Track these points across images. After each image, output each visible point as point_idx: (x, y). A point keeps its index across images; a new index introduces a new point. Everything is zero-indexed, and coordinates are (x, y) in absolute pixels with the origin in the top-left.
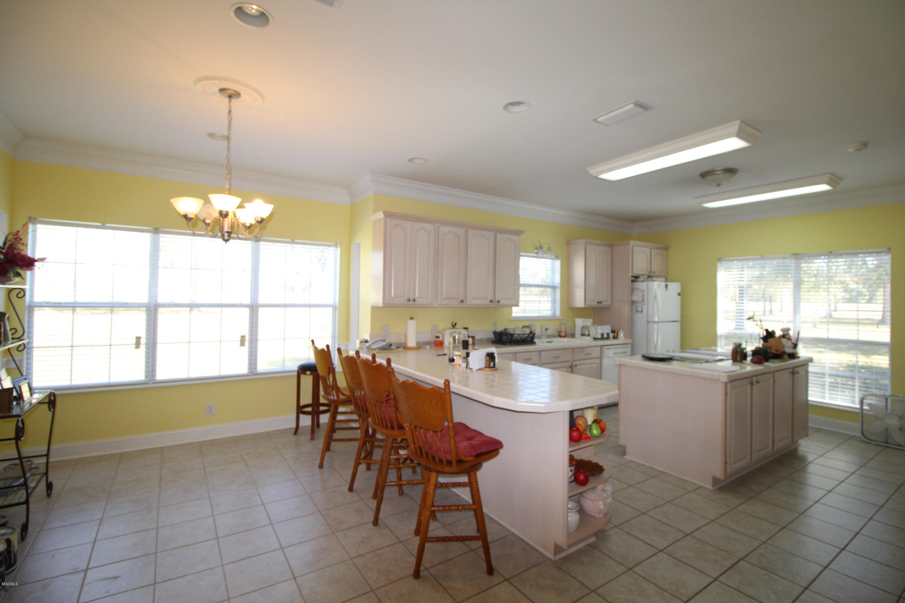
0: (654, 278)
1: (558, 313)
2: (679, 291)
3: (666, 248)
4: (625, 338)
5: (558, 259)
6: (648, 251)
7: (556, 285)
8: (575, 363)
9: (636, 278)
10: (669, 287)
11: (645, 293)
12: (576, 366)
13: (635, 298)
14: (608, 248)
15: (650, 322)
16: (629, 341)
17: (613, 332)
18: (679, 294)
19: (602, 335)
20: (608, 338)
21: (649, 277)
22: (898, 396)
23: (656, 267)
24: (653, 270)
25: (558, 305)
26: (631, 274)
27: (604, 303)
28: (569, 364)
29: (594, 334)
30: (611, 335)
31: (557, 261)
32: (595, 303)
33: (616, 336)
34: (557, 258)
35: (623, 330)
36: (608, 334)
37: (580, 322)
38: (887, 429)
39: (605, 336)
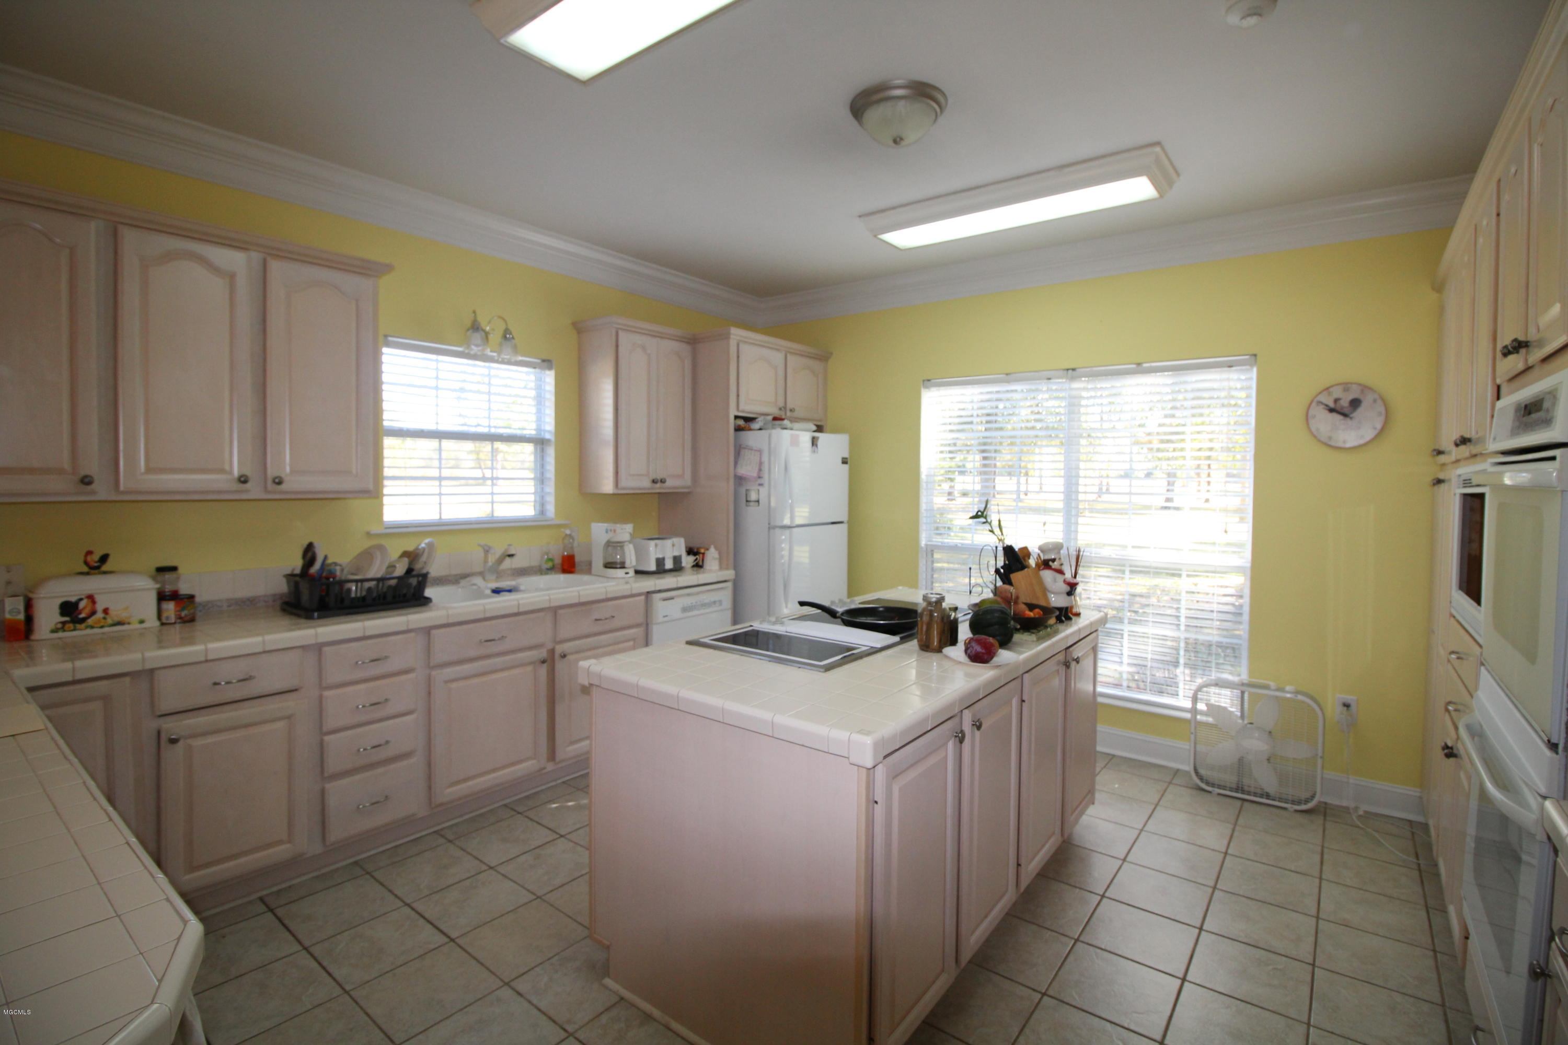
0: (786, 422)
1: (551, 509)
2: (846, 455)
3: (824, 357)
4: (721, 568)
5: (550, 368)
6: (778, 358)
7: (548, 436)
8: (559, 649)
9: (746, 422)
10: (820, 443)
11: (765, 459)
12: (564, 656)
13: (743, 470)
14: (684, 349)
15: (775, 527)
16: (730, 574)
17: (690, 552)
18: (844, 461)
19: (660, 562)
20: (678, 568)
21: (775, 419)
22: (1266, 687)
23: (799, 398)
24: (789, 405)
25: (550, 488)
26: (733, 412)
27: (670, 483)
28: (543, 653)
29: (634, 563)
30: (687, 561)
31: (548, 372)
32: (645, 483)
33: (701, 563)
34: (547, 363)
35: (716, 548)
36: (677, 560)
37: (600, 532)
38: (1241, 760)
39: (669, 565)
